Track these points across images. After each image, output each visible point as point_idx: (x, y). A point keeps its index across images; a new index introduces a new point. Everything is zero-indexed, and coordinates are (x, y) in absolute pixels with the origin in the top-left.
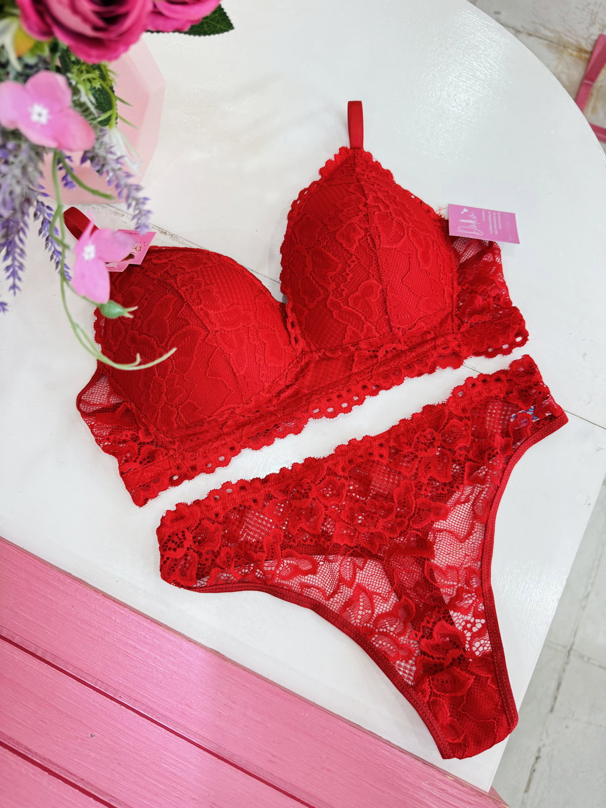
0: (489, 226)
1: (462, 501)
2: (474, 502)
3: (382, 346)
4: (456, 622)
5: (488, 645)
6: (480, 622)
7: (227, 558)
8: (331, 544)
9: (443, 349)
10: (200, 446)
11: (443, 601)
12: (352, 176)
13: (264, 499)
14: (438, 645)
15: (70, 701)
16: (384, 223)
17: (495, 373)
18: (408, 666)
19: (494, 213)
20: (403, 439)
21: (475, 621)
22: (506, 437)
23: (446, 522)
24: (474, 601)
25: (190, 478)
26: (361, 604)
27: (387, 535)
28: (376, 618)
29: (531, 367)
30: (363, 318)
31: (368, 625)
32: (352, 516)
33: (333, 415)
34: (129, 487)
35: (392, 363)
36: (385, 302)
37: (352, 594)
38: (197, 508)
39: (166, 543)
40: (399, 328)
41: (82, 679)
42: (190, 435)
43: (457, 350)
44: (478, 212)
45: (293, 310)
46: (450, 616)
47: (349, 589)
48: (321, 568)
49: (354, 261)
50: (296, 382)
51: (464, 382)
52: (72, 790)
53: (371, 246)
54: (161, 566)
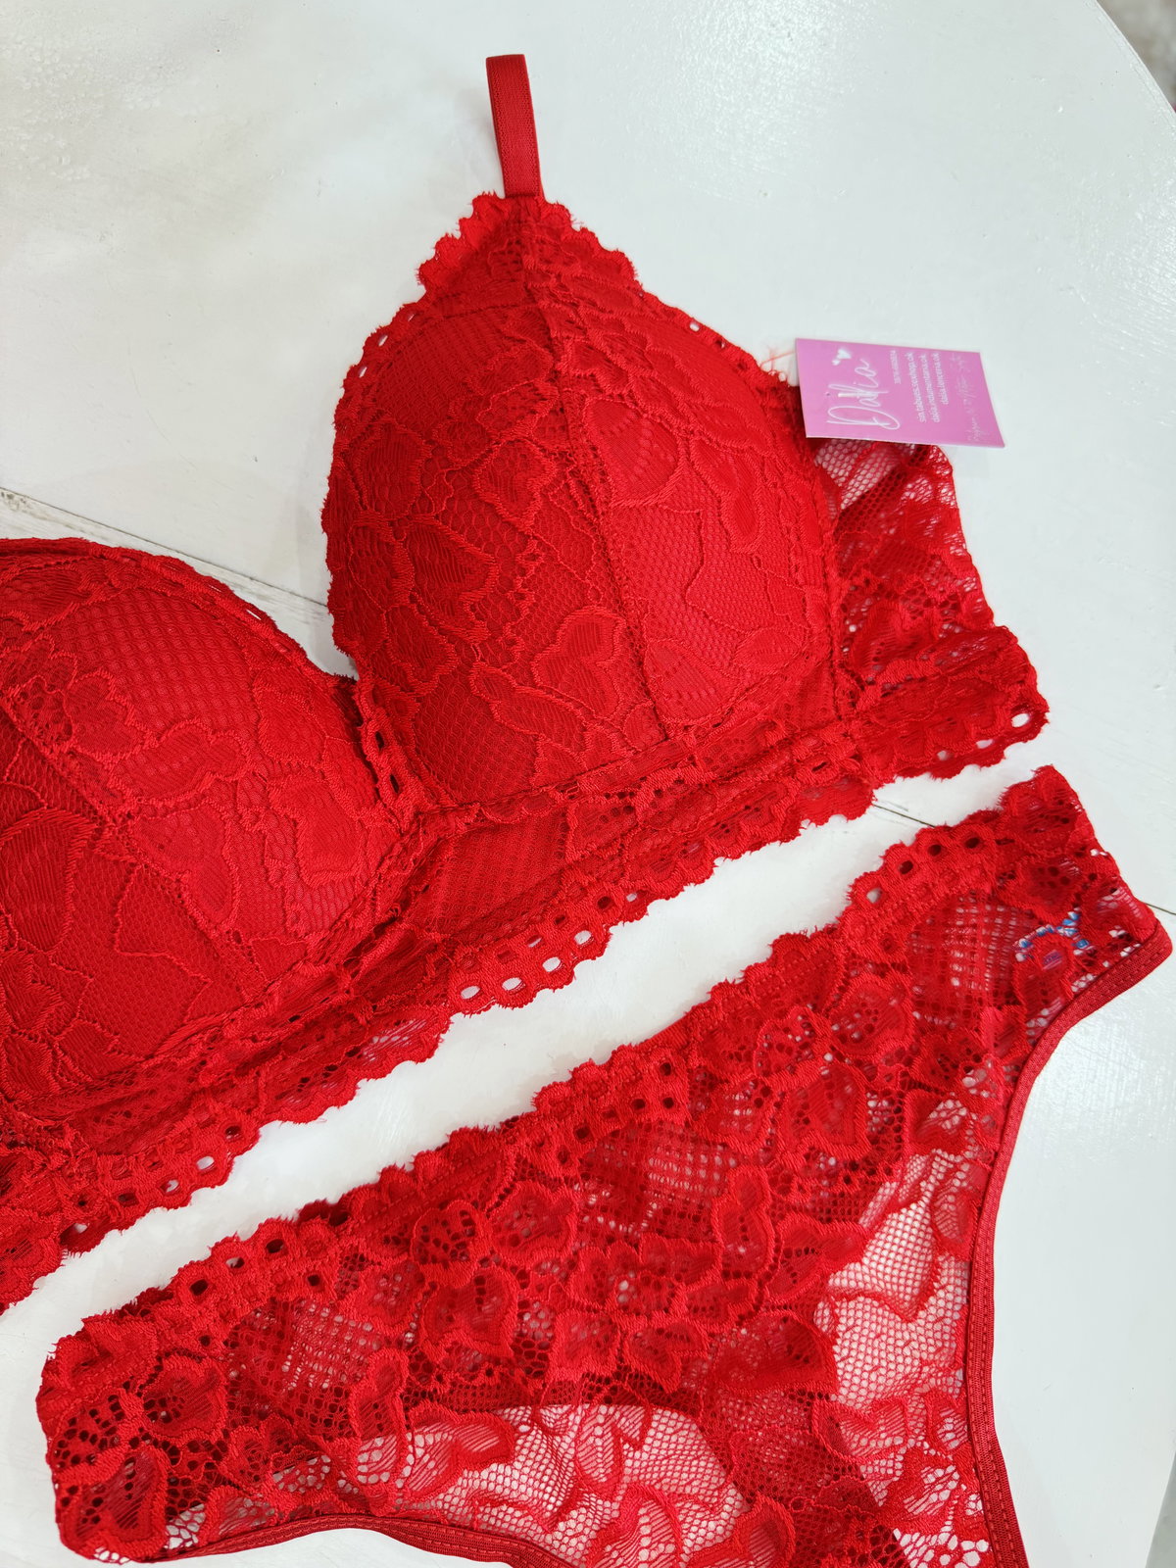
0: (913, 398)
1: (900, 1201)
2: (933, 1201)
3: (644, 780)
4: (910, 1557)
6: (975, 1549)
7: (250, 1459)
8: (544, 1385)
9: (815, 769)
10: (137, 1136)
11: (866, 1496)
13: (342, 1272)
16: (616, 430)
17: (962, 824)
20: (727, 1045)
21: (959, 1547)
22: (1008, 1003)
23: (862, 1264)
24: (953, 1492)
25: (125, 1224)
26: (646, 1530)
27: (702, 1328)
29: (1061, 802)
30: (579, 712)
32: (600, 1285)
33: (521, 998)
35: (676, 823)
36: (641, 663)
37: (616, 1514)
38: (144, 1328)
39: (65, 1440)
40: (686, 728)
43: (855, 768)
44: (877, 354)
45: (376, 697)
46: (894, 1546)
47: (608, 1504)
48: (526, 1441)
49: (534, 557)
50: (404, 909)
51: (881, 863)
53: (582, 506)
54: (58, 1511)
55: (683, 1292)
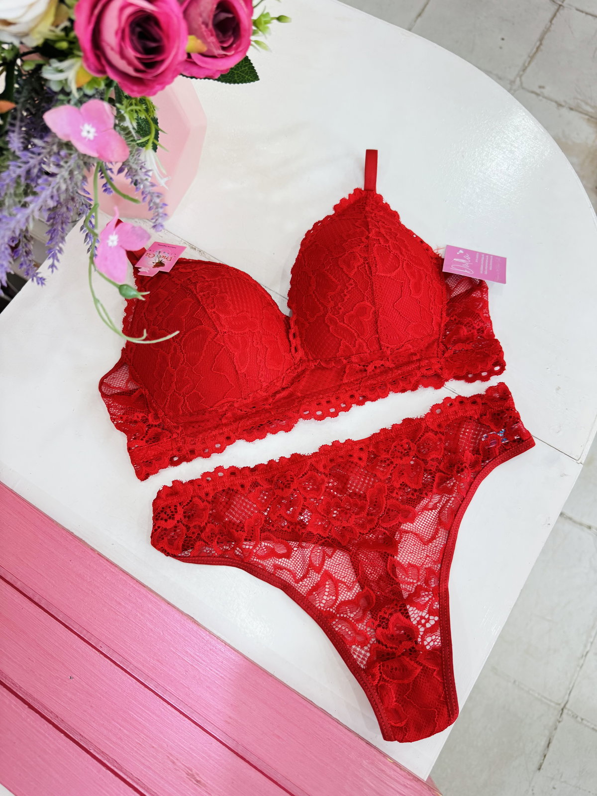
0: (480, 267)
1: (429, 507)
2: (440, 510)
3: (372, 362)
4: (411, 616)
5: (438, 641)
6: (433, 619)
7: (211, 534)
8: (305, 532)
9: (426, 370)
10: (200, 433)
11: (402, 595)
12: (361, 213)
13: (251, 486)
14: (393, 636)
15: (57, 644)
16: (382, 254)
17: (472, 396)
18: (363, 652)
20: (382, 447)
21: (429, 618)
22: (477, 454)
24: (430, 599)
25: (189, 460)
26: (327, 590)
27: (358, 530)
28: (339, 604)
29: (505, 394)
30: (356, 334)
31: (331, 610)
33: (320, 418)
34: (133, 462)
35: (379, 378)
36: (377, 322)
37: (319, 579)
38: (190, 488)
39: (159, 513)
40: (388, 348)
41: (70, 627)
42: (192, 422)
43: (439, 371)
44: (472, 254)
45: (296, 322)
46: (407, 610)
47: (317, 574)
48: (295, 553)
49: (352, 284)
50: (291, 385)
51: (442, 401)
52: (47, 724)
53: (368, 272)
54: (152, 533)
55: (354, 516)
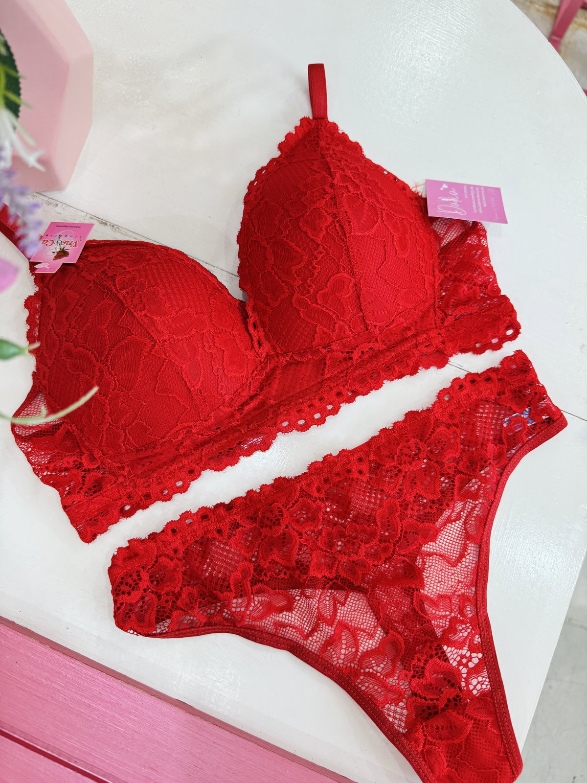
0: (472, 204)
1: (452, 519)
2: (466, 520)
3: (357, 346)
4: (450, 658)
5: (486, 683)
6: (476, 657)
7: (190, 599)
8: (307, 578)
9: (426, 346)
10: (154, 471)
11: (433, 633)
12: (315, 151)
13: (230, 529)
14: (431, 685)
15: (18, 771)
16: (354, 206)
17: (484, 372)
18: (399, 710)
19: (477, 189)
20: (385, 452)
21: (470, 656)
22: (499, 443)
23: (436, 543)
24: (469, 633)
25: (145, 507)
26: (344, 642)
27: (370, 562)
28: (361, 656)
29: (524, 364)
30: (334, 316)
31: (353, 665)
32: (330, 542)
33: (304, 428)
34: (74, 522)
35: (369, 365)
36: (359, 298)
37: (333, 633)
38: (152, 544)
39: (118, 586)
40: (375, 326)
42: (141, 459)
43: (441, 347)
44: (458, 187)
45: (254, 309)
46: (444, 652)
47: (330, 628)
48: (298, 604)
49: (321, 253)
50: (261, 391)
51: (450, 384)
53: (340, 234)
54: (115, 612)
55: (363, 546)
